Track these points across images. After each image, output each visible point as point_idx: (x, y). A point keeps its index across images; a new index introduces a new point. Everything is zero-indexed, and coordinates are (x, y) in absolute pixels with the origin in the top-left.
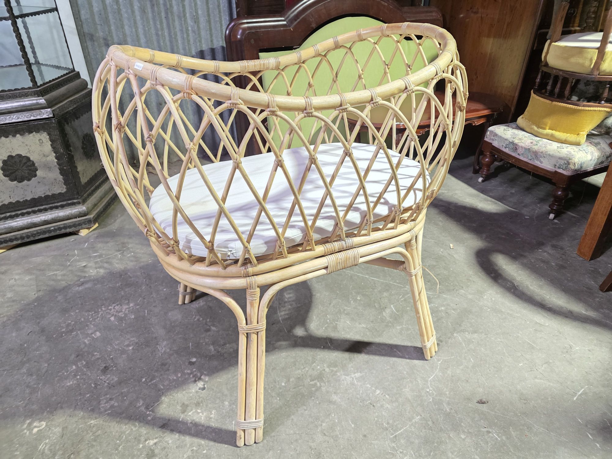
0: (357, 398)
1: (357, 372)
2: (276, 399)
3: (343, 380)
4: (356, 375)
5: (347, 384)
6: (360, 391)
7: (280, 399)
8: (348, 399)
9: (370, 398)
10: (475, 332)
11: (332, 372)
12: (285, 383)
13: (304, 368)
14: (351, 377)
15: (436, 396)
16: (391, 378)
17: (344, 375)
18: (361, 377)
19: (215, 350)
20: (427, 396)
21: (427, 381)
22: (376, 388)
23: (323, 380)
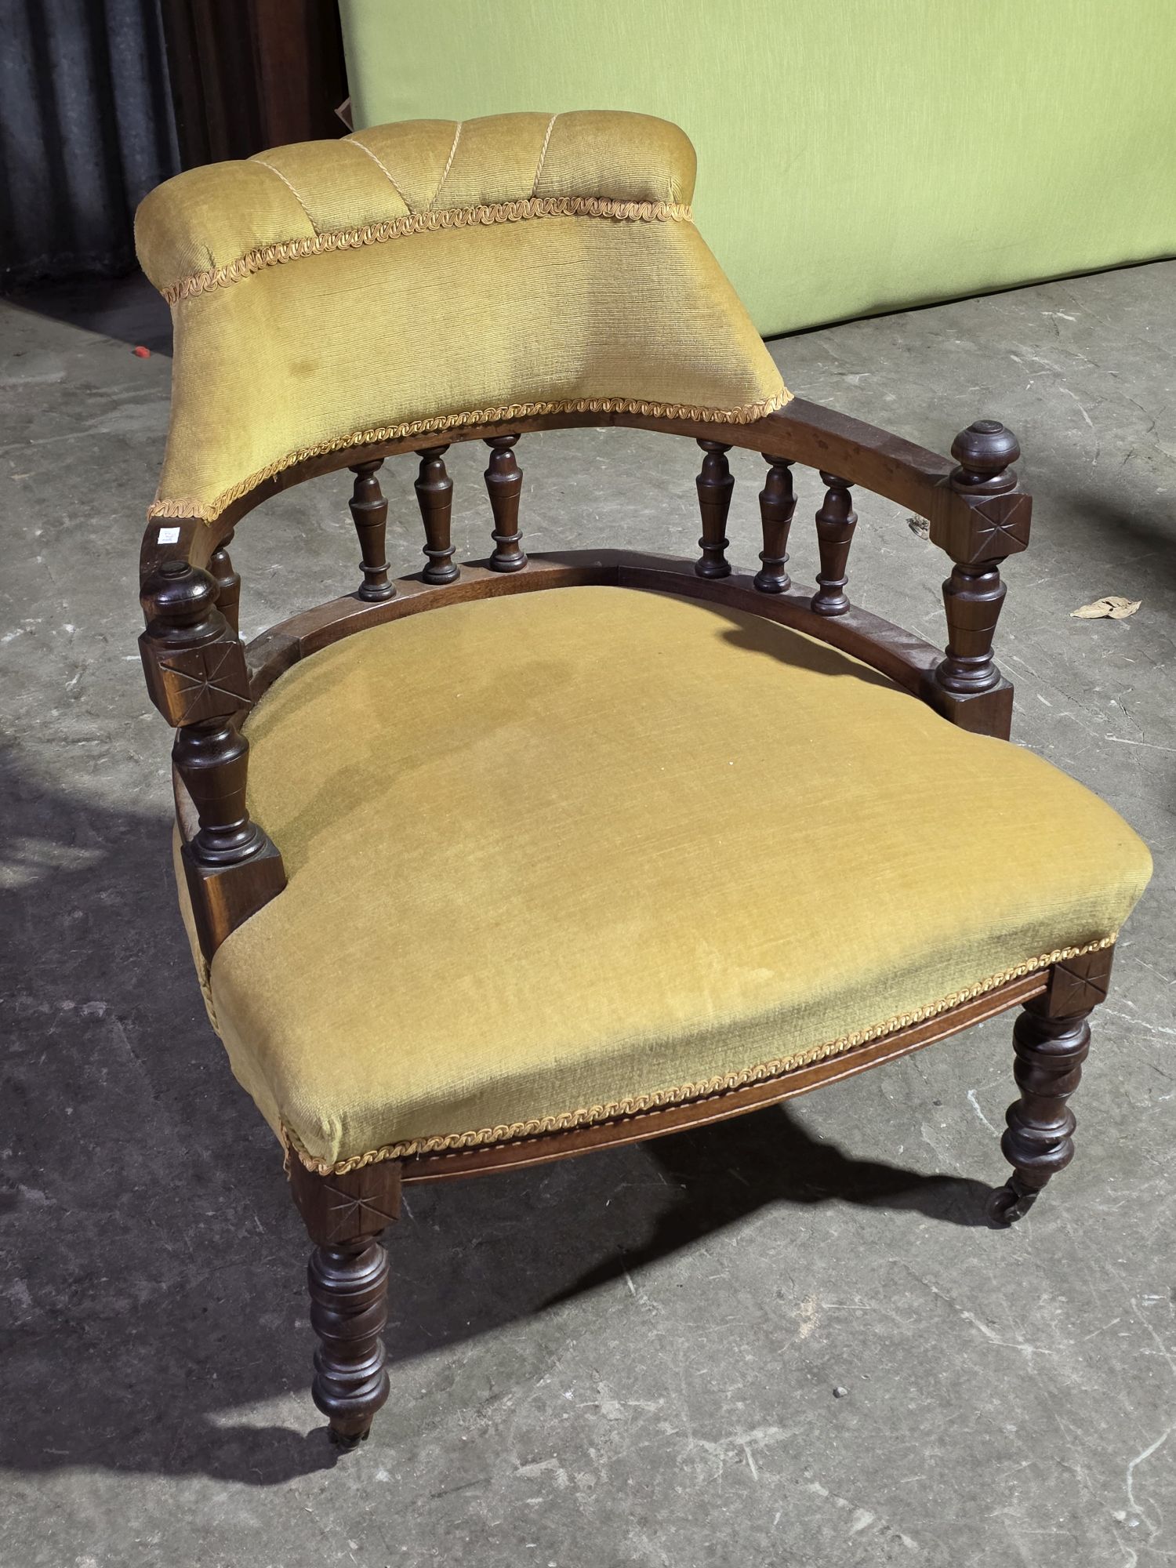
0: (758, 1551)
1: (765, 1422)
2: (344, 1547)
3: (689, 1461)
4: (758, 1434)
5: (711, 1481)
6: (770, 1513)
7: (361, 1548)
8: (711, 1551)
9: (818, 1549)
11: (635, 1419)
12: (391, 1472)
13: (495, 1398)
14: (731, 1446)
15: (1160, 1543)
16: (938, 1452)
17: (695, 1433)
18: (784, 1446)
19: (37, 1302)
20: (1114, 1543)
21: (1119, 1473)
22: (858, 1501)
23: (586, 1455)
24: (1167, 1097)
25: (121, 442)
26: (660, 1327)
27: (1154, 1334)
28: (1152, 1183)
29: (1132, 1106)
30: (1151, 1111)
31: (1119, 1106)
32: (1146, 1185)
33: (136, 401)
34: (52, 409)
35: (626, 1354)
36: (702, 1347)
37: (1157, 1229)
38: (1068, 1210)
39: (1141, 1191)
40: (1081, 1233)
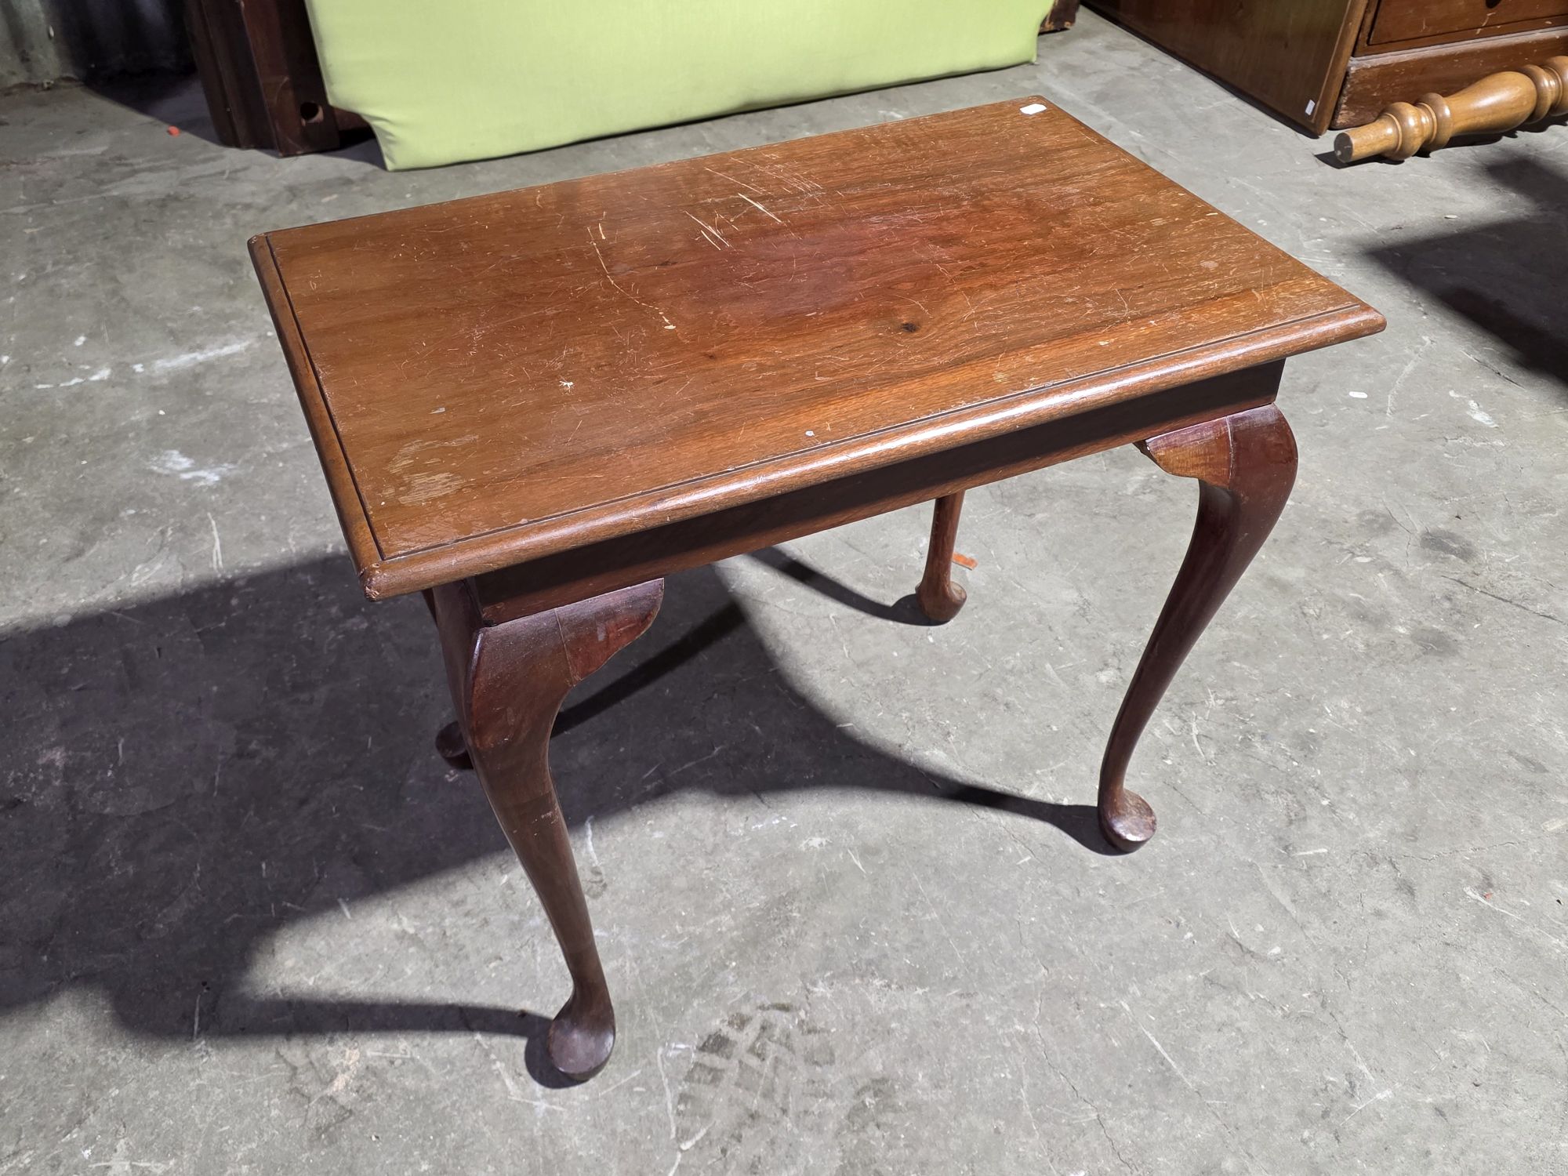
10: (919, 978)
13: (17, 1153)
24: (760, 826)
25: (123, 203)
26: (204, 1076)
27: (667, 1090)
28: (717, 918)
29: (726, 834)
30: (741, 841)
31: (715, 834)
32: (712, 921)
33: (151, 170)
34: (83, 176)
35: (159, 1107)
36: (235, 1099)
37: (708, 969)
38: (634, 947)
39: (706, 927)
40: (637, 972)
